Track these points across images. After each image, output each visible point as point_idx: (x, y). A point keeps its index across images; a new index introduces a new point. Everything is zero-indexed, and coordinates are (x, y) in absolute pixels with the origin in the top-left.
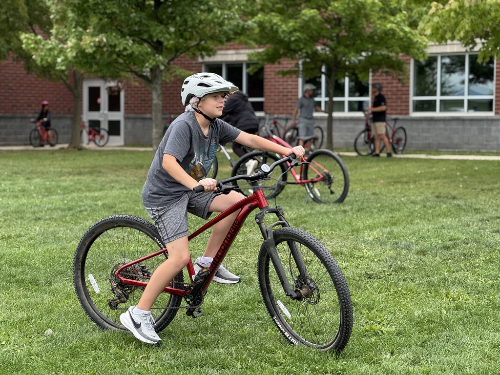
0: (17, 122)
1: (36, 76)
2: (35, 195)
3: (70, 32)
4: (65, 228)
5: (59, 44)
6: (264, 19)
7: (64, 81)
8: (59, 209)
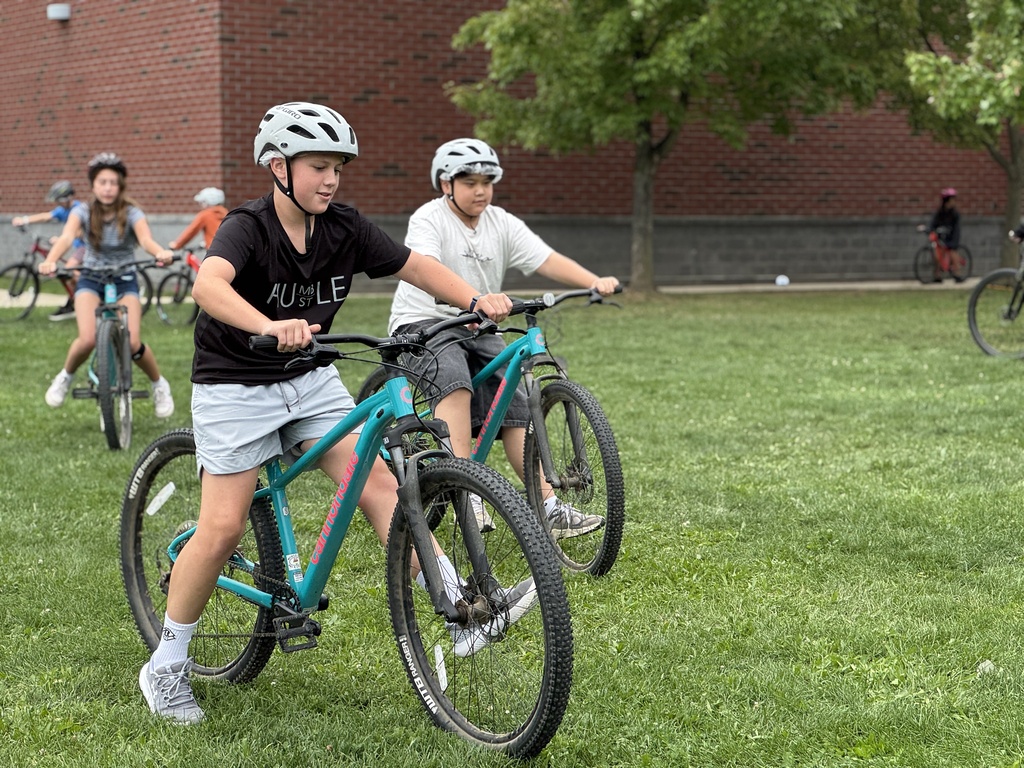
0: (889, 234)
1: (929, 139)
2: (931, 382)
3: (1008, 46)
4: (1000, 453)
5: (984, 71)
7: (988, 146)
8: (985, 411)
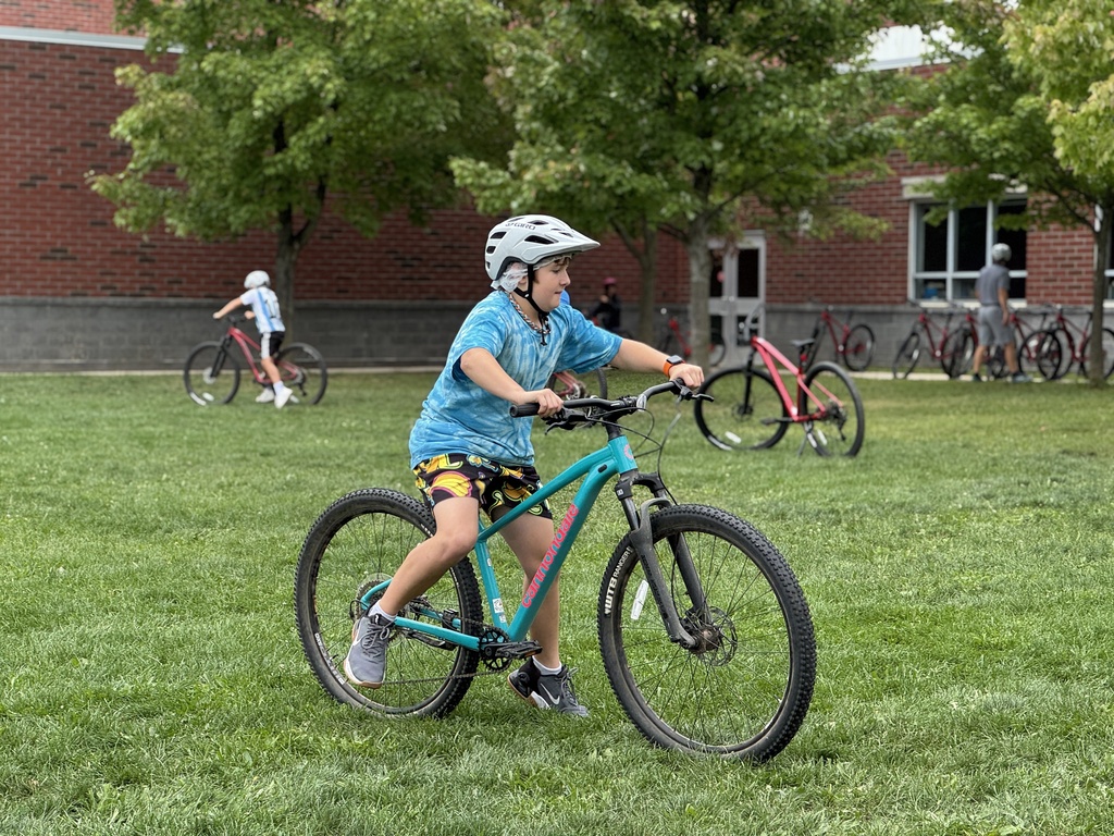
6: (946, 117)
